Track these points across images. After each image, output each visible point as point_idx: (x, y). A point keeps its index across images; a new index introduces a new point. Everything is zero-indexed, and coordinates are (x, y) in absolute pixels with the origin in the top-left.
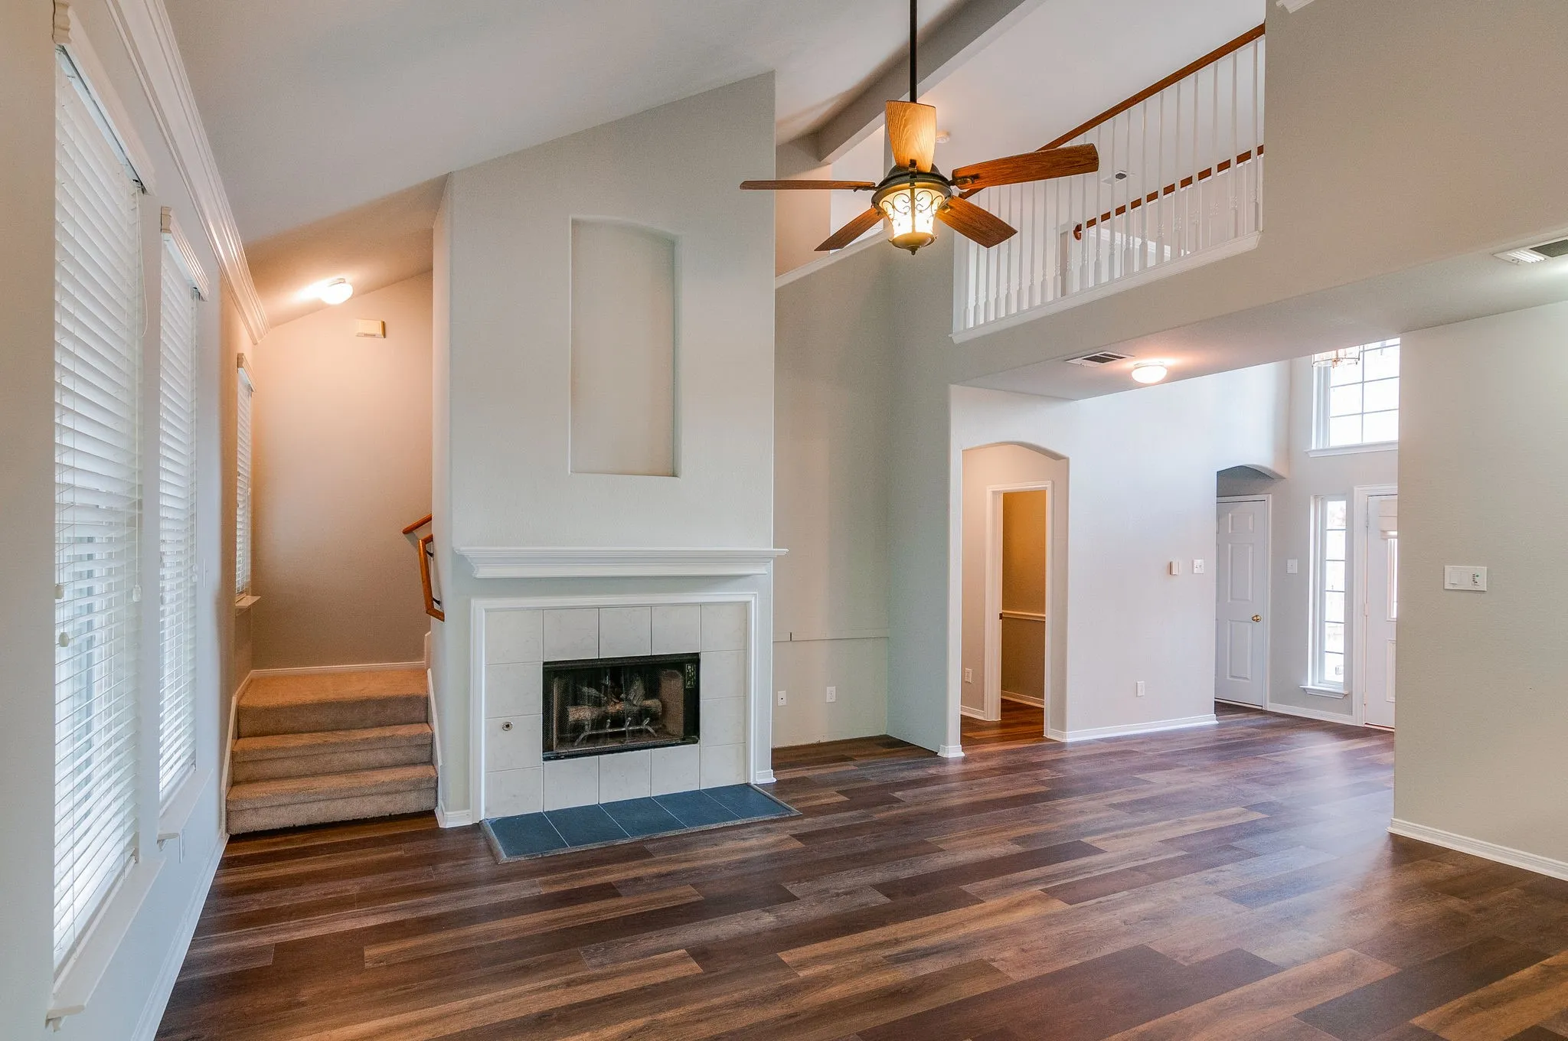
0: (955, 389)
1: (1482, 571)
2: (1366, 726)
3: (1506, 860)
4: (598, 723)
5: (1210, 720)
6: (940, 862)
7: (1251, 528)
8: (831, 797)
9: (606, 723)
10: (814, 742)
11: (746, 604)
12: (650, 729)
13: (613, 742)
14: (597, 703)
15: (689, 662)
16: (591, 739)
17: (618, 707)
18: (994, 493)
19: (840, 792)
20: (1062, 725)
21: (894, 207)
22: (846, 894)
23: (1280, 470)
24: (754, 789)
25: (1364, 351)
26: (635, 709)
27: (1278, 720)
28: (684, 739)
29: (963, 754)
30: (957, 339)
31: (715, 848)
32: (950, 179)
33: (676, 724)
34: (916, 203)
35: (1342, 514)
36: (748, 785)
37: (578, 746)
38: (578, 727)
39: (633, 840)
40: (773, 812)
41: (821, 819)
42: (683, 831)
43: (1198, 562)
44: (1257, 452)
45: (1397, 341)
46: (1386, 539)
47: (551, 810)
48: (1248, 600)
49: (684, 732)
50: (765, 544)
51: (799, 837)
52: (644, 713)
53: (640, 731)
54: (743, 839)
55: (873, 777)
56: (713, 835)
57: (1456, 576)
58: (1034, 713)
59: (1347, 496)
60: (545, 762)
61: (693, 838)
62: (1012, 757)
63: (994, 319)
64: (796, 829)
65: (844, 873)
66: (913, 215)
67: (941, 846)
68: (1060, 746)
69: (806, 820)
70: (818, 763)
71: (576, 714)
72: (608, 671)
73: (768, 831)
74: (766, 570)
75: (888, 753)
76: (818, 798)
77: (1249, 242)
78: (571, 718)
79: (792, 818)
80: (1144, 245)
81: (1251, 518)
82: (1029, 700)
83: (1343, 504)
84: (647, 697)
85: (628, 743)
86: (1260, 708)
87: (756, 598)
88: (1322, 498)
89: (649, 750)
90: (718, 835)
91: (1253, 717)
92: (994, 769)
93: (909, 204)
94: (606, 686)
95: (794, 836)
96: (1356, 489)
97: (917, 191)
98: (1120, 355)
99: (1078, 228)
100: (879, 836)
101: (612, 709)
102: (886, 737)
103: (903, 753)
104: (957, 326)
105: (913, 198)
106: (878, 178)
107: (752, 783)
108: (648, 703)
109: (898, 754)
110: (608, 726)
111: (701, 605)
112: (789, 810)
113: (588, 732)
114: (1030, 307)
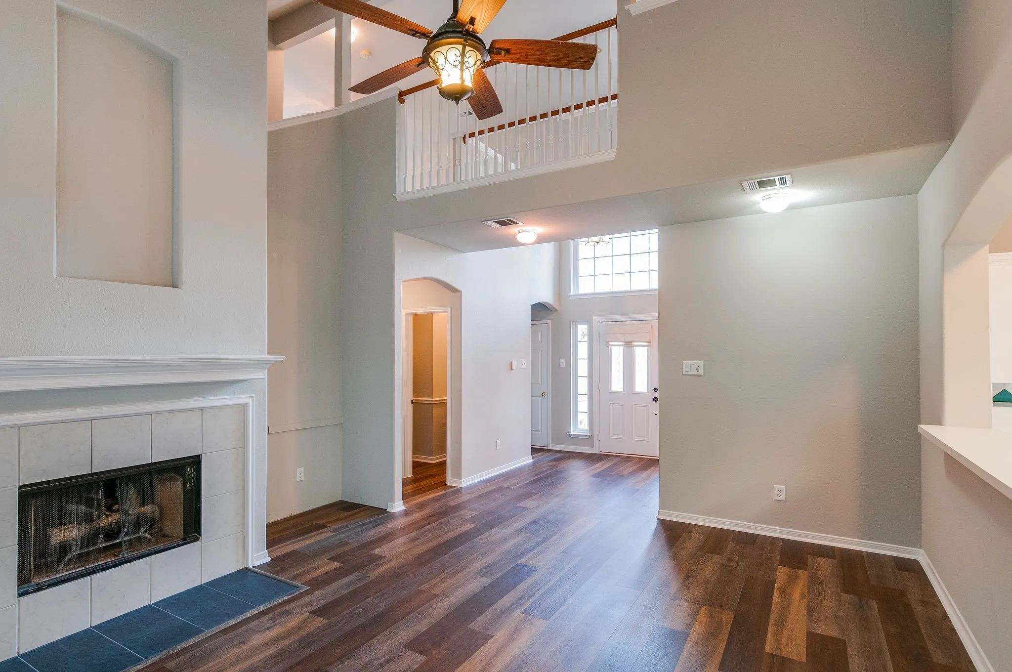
0: (398, 237)
1: (700, 363)
2: (601, 453)
3: (709, 524)
4: (89, 540)
5: (528, 460)
6: (440, 608)
7: (540, 339)
8: (327, 567)
9: (98, 537)
10: (287, 516)
11: (244, 407)
12: (147, 535)
13: (105, 557)
14: (89, 519)
15: (190, 464)
16: (81, 558)
17: (110, 519)
18: (408, 314)
19: (332, 559)
20: (458, 475)
21: (446, 58)
22: (388, 661)
23: (556, 306)
24: (254, 572)
25: (612, 238)
26: (131, 518)
27: (559, 455)
28: (184, 539)
29: (404, 508)
30: (399, 198)
31: (244, 647)
32: (488, 47)
33: (176, 525)
34: (465, 59)
35: (586, 332)
36: (247, 569)
37: (63, 571)
38: (64, 549)
39: (150, 662)
40: (285, 592)
41: (328, 589)
42: (202, 636)
43: (524, 361)
44: (546, 296)
45: (656, 231)
46: (608, 347)
47: (28, 650)
48: (539, 384)
49: (184, 533)
50: (258, 349)
51: (317, 613)
52: (139, 521)
53: (139, 539)
54: (267, 629)
55: (350, 539)
56: (235, 633)
57: (690, 367)
58: (429, 467)
59: (589, 322)
60: (21, 599)
61: (215, 642)
62: (437, 504)
63: (419, 188)
64: (312, 605)
65: (375, 640)
66: (462, 70)
67: (434, 592)
68: (458, 491)
69: (316, 592)
70: (302, 534)
71: (56, 536)
72: (101, 484)
73: (287, 613)
74: (261, 375)
75: (350, 516)
76: (316, 568)
77: (610, 155)
78: (53, 542)
79: (302, 595)
80: (496, 158)
81: (540, 335)
82: (422, 459)
83: (586, 326)
84: (142, 504)
85: (127, 555)
86: (547, 448)
87: (253, 400)
88: (577, 323)
89: (149, 557)
90: (239, 631)
91: (548, 454)
92: (432, 516)
93: (460, 59)
94: (98, 500)
95: (313, 613)
96: (593, 318)
97: (468, 48)
98: (515, 221)
99: (464, 138)
100: (382, 595)
101: (104, 523)
102: (341, 502)
103: (363, 514)
104: (399, 189)
105: (463, 54)
106: (434, 28)
107: (250, 566)
108: (143, 510)
109: (357, 515)
110: (100, 541)
111: (202, 409)
112: (297, 587)
113: (75, 552)
114: (438, 185)
